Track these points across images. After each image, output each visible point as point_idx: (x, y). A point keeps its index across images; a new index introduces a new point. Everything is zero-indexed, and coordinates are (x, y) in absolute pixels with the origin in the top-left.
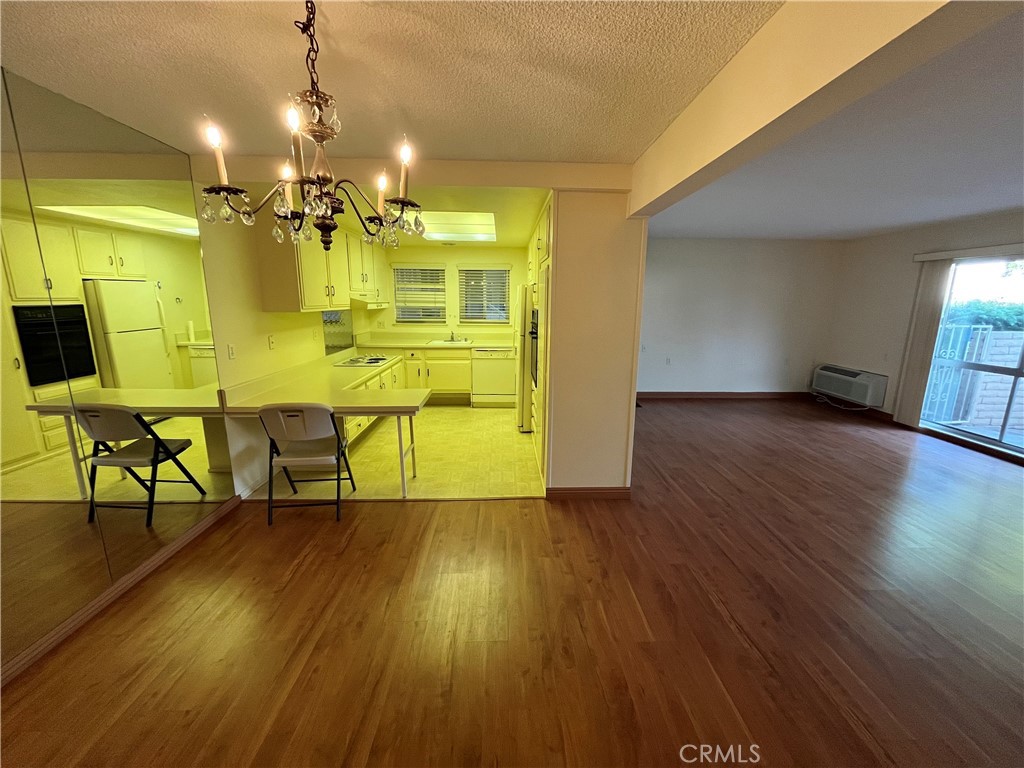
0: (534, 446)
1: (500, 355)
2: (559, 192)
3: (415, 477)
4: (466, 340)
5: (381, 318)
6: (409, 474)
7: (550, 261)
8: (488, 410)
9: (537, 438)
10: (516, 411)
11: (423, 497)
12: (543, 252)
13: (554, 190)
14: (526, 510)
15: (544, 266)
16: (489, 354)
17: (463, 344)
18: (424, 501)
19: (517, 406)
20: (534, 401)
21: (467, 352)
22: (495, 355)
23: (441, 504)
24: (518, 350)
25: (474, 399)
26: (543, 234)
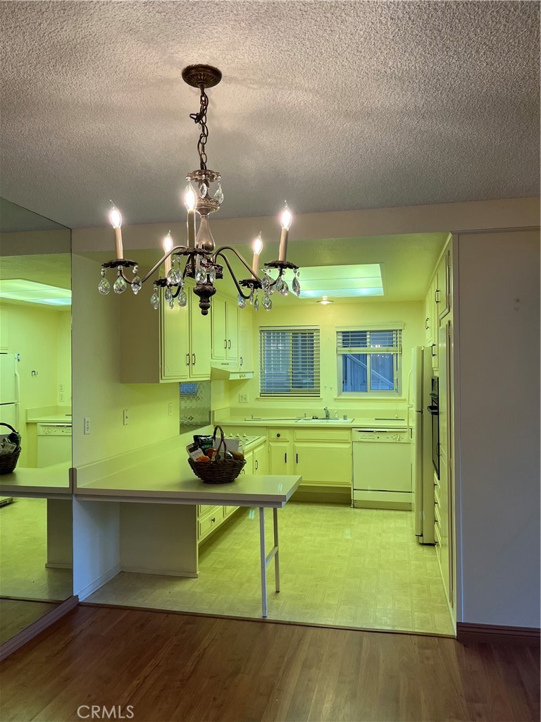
0: (439, 564)
1: (390, 438)
2: (458, 235)
3: (278, 592)
4: (345, 418)
5: (243, 391)
6: (271, 588)
7: (450, 317)
8: (375, 512)
9: (442, 553)
10: (413, 515)
11: (287, 619)
12: (443, 306)
13: (452, 234)
14: (428, 652)
15: (444, 322)
16: (376, 436)
17: (341, 422)
18: (289, 624)
19: (414, 507)
20: (438, 500)
21: (347, 433)
22: (383, 438)
23: (311, 631)
24: (414, 431)
25: (356, 496)
26: (442, 284)
